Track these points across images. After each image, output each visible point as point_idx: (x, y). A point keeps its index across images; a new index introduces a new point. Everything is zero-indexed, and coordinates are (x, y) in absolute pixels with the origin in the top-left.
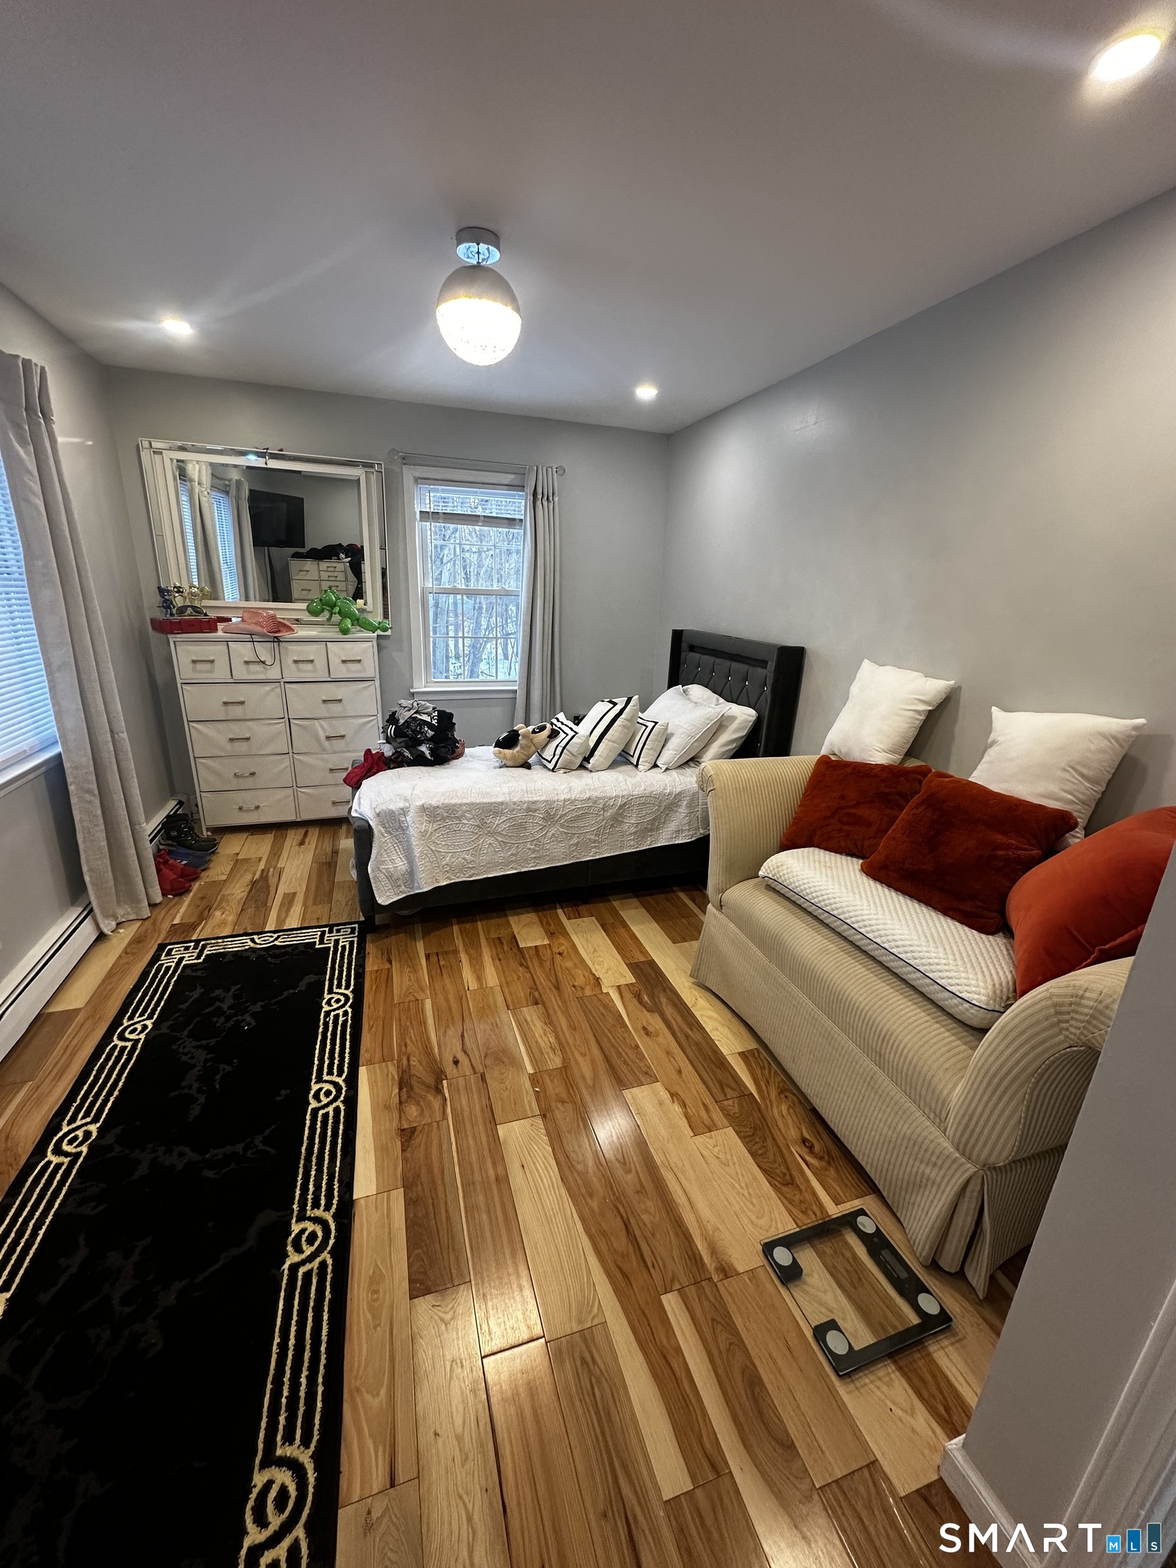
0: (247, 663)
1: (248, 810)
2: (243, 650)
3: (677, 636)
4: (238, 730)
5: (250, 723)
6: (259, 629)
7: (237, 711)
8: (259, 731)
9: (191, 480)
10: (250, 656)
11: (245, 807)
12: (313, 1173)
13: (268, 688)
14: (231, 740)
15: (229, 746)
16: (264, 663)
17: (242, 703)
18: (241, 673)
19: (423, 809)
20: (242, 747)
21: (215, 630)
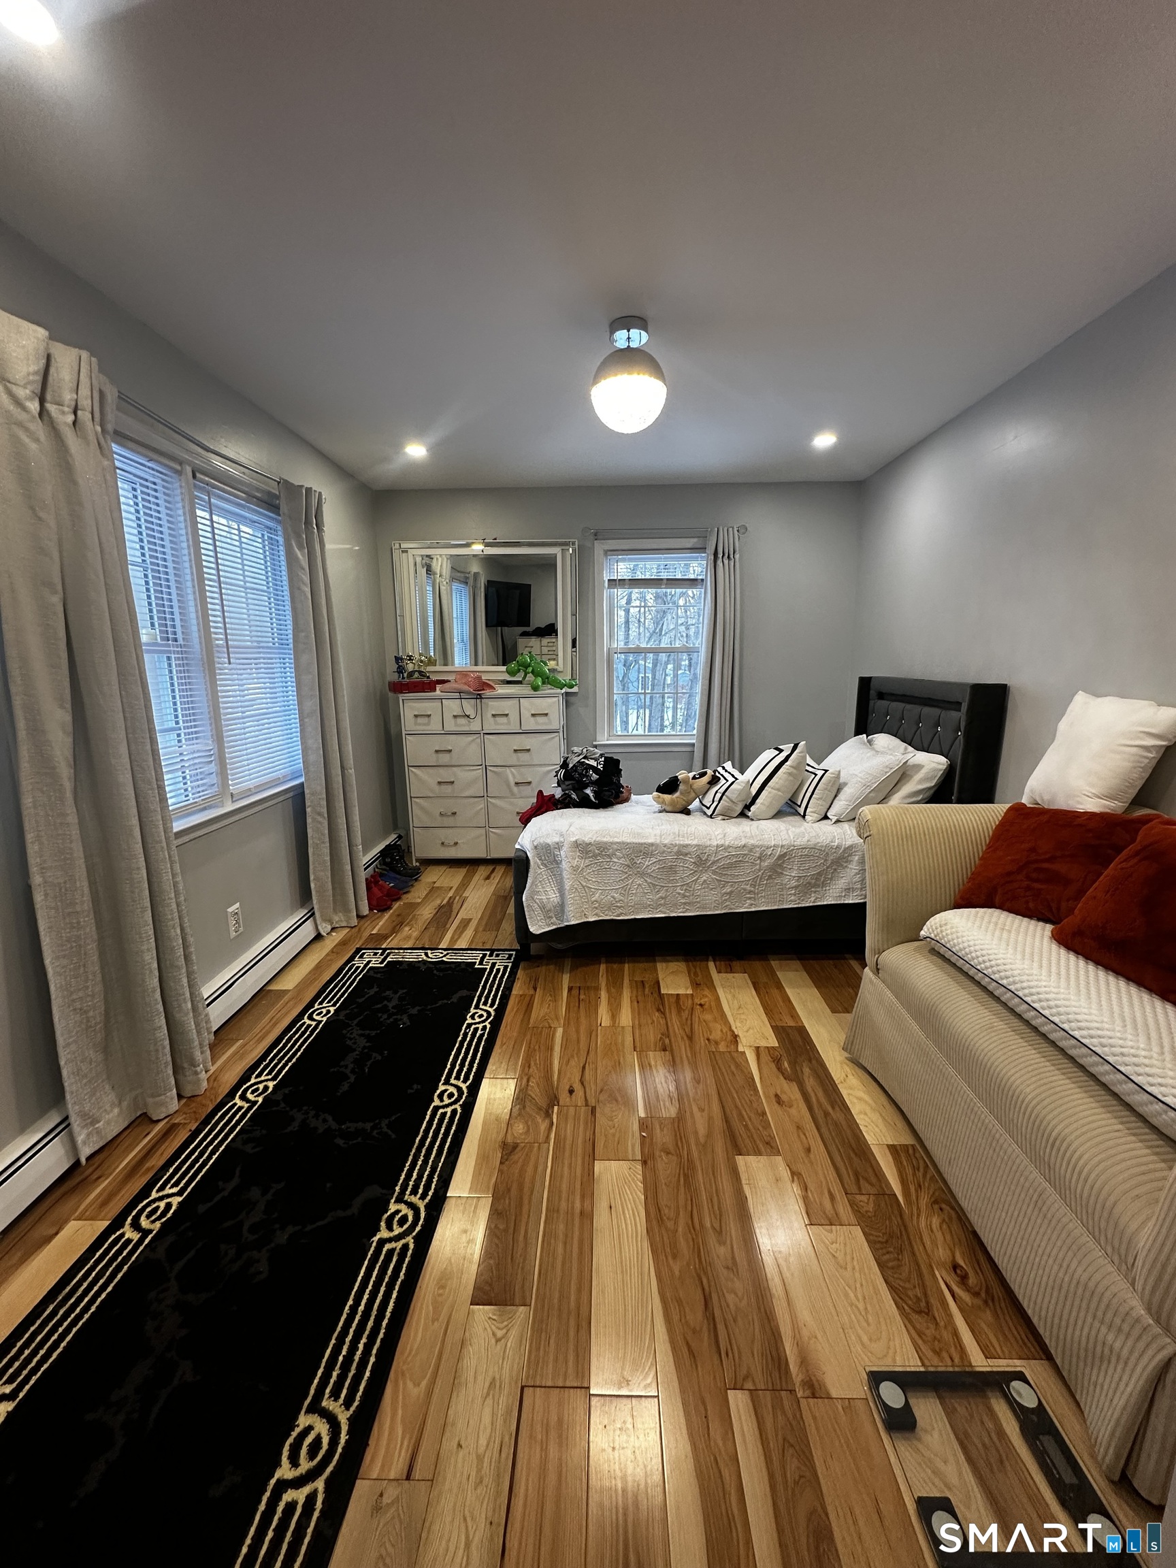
0: (455, 717)
1: (449, 846)
2: (453, 706)
3: (865, 683)
4: (445, 775)
5: (454, 769)
6: (466, 688)
7: (445, 758)
8: (462, 775)
9: (435, 574)
10: (458, 712)
11: (446, 842)
12: (420, 1163)
13: (471, 738)
14: (439, 783)
15: (437, 788)
16: (468, 716)
17: (450, 751)
18: (450, 725)
19: (576, 845)
20: (447, 789)
21: (435, 690)
